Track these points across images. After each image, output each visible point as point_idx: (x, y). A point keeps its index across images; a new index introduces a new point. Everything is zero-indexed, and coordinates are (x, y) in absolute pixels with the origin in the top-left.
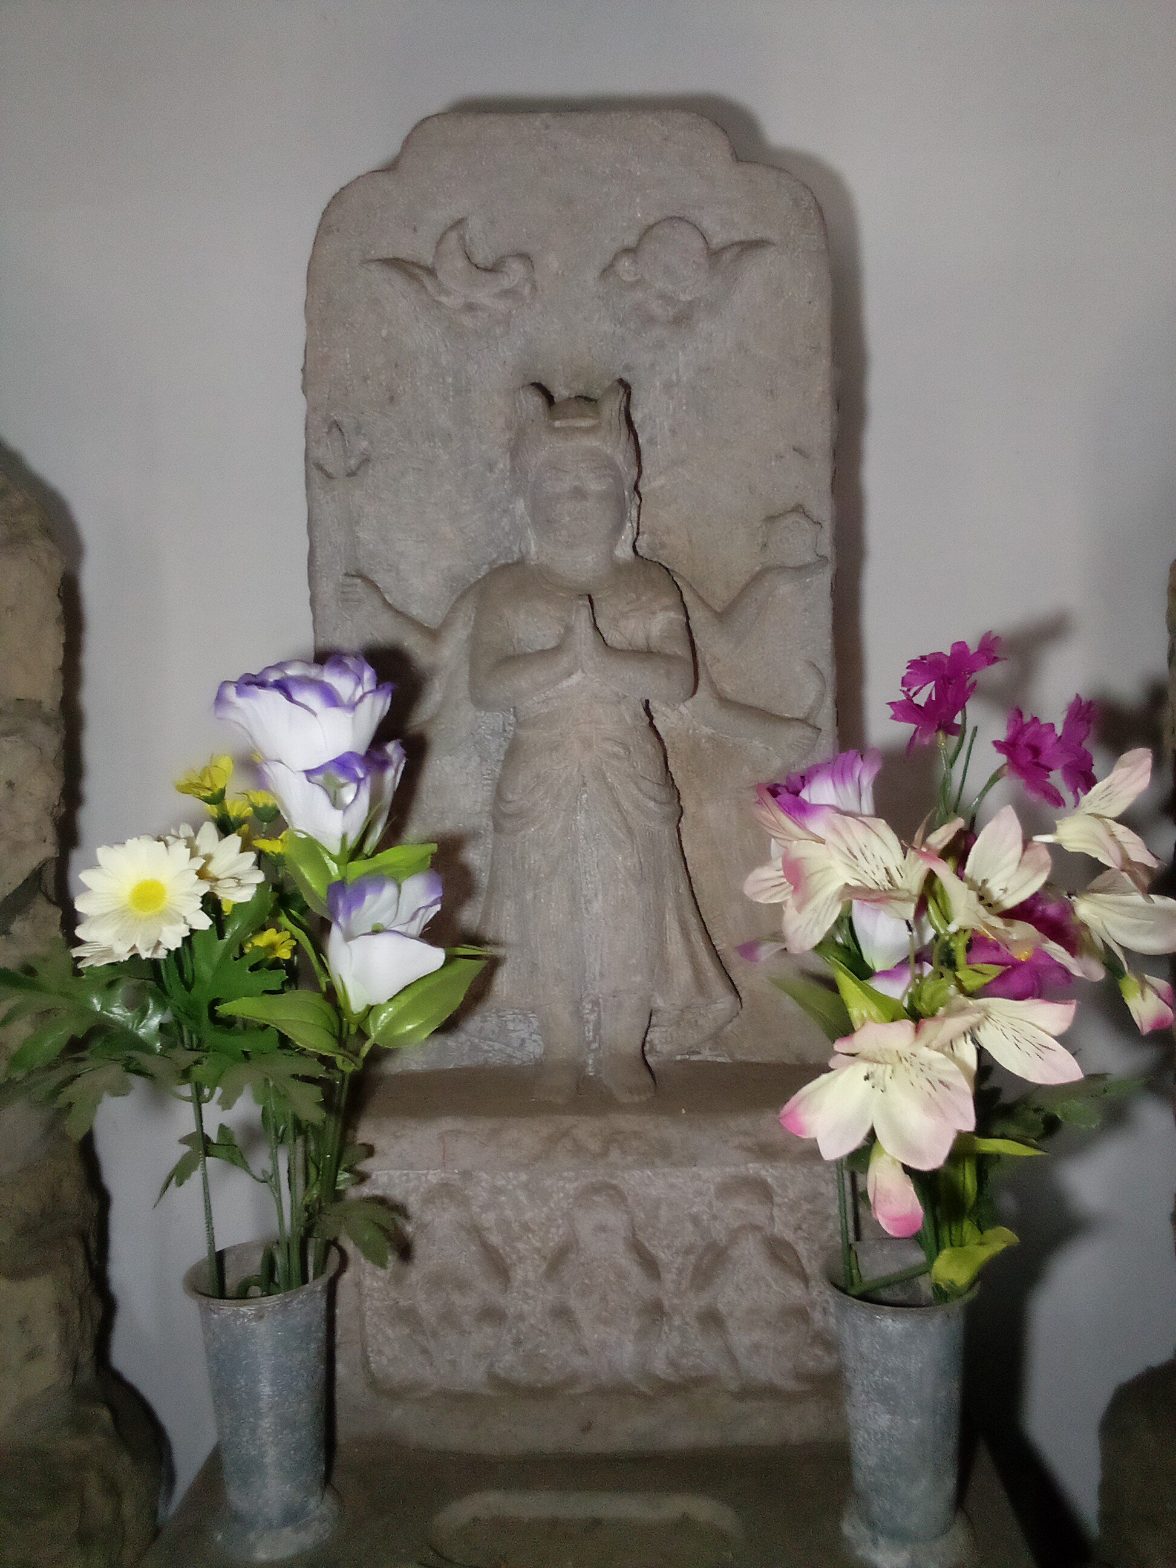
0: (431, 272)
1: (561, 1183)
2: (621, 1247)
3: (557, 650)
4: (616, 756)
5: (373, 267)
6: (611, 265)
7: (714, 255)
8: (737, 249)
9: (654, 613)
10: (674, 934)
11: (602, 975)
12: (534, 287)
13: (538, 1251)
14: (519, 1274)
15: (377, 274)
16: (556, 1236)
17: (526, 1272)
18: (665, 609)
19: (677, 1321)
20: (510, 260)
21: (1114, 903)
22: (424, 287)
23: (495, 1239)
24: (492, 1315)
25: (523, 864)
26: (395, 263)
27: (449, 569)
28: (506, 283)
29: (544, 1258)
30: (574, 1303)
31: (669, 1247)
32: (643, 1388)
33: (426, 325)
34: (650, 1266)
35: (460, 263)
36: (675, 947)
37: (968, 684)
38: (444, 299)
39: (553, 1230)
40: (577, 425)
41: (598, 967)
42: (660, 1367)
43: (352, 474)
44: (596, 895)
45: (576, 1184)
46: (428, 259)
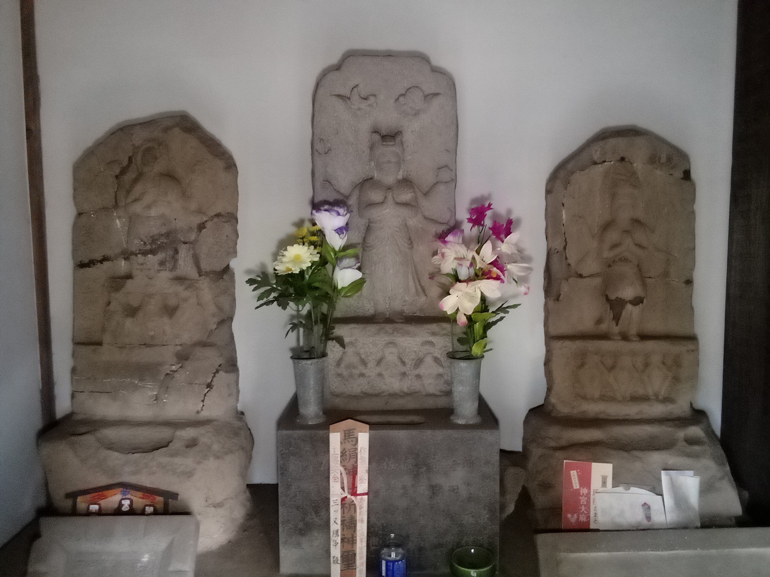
0: (349, 99)
1: (381, 342)
2: (396, 358)
3: (382, 203)
4: (397, 231)
5: (333, 97)
6: (398, 99)
7: (426, 96)
8: (432, 95)
9: (408, 194)
10: (411, 280)
11: (391, 290)
12: (377, 104)
13: (374, 359)
14: (369, 365)
15: (334, 99)
16: (379, 355)
17: (371, 364)
18: (410, 193)
19: (410, 377)
20: (370, 97)
21: (516, 266)
22: (347, 103)
23: (363, 357)
24: (362, 375)
25: (372, 260)
26: (339, 96)
27: (352, 179)
28: (369, 102)
29: (376, 361)
30: (384, 373)
31: (408, 359)
32: (401, 394)
33: (347, 113)
34: (403, 363)
35: (357, 97)
36: (411, 283)
37: (485, 214)
38: (352, 106)
39: (378, 354)
40: (389, 144)
41: (390, 288)
42: (405, 390)
43: (326, 153)
44: (391, 268)
45: (385, 342)
46: (349, 96)
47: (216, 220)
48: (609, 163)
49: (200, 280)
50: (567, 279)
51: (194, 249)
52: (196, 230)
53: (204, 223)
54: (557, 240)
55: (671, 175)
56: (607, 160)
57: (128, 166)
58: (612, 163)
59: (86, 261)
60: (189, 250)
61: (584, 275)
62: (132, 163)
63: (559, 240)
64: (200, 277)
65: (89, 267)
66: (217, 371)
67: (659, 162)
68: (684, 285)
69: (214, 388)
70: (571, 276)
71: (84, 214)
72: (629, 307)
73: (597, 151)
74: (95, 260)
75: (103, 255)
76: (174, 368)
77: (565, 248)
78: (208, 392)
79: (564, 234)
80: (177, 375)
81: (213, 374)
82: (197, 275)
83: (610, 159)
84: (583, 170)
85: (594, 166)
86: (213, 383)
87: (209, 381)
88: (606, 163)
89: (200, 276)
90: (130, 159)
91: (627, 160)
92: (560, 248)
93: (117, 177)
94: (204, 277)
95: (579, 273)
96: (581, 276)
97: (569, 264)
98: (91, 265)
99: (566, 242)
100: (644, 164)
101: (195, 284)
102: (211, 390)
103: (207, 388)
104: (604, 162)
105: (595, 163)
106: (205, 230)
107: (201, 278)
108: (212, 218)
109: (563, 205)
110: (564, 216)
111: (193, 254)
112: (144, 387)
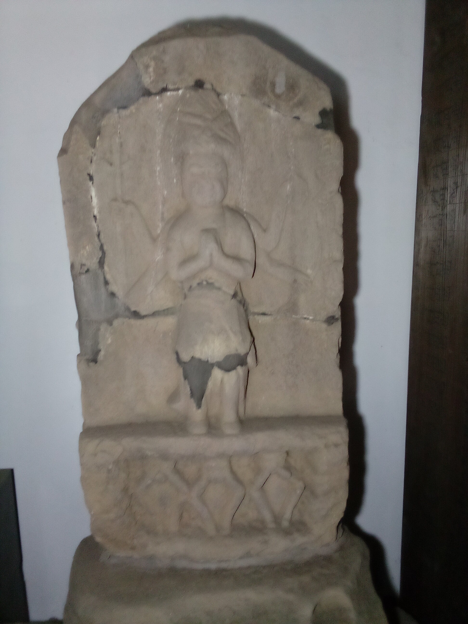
48: (175, 93)
50: (110, 323)
54: (84, 248)
55: (297, 118)
56: (170, 87)
58: (180, 92)
61: (143, 313)
63: (87, 247)
67: (273, 91)
68: (324, 326)
70: (117, 316)
72: (217, 373)
73: (147, 67)
77: (101, 263)
79: (99, 235)
83: (175, 84)
84: (125, 107)
85: (146, 98)
88: (169, 93)
91: (207, 86)
92: (93, 263)
95: (133, 309)
96: (136, 315)
97: (113, 295)
99: (104, 253)
100: (243, 95)
104: (165, 90)
105: (147, 93)
109: (91, 178)
110: (95, 201)
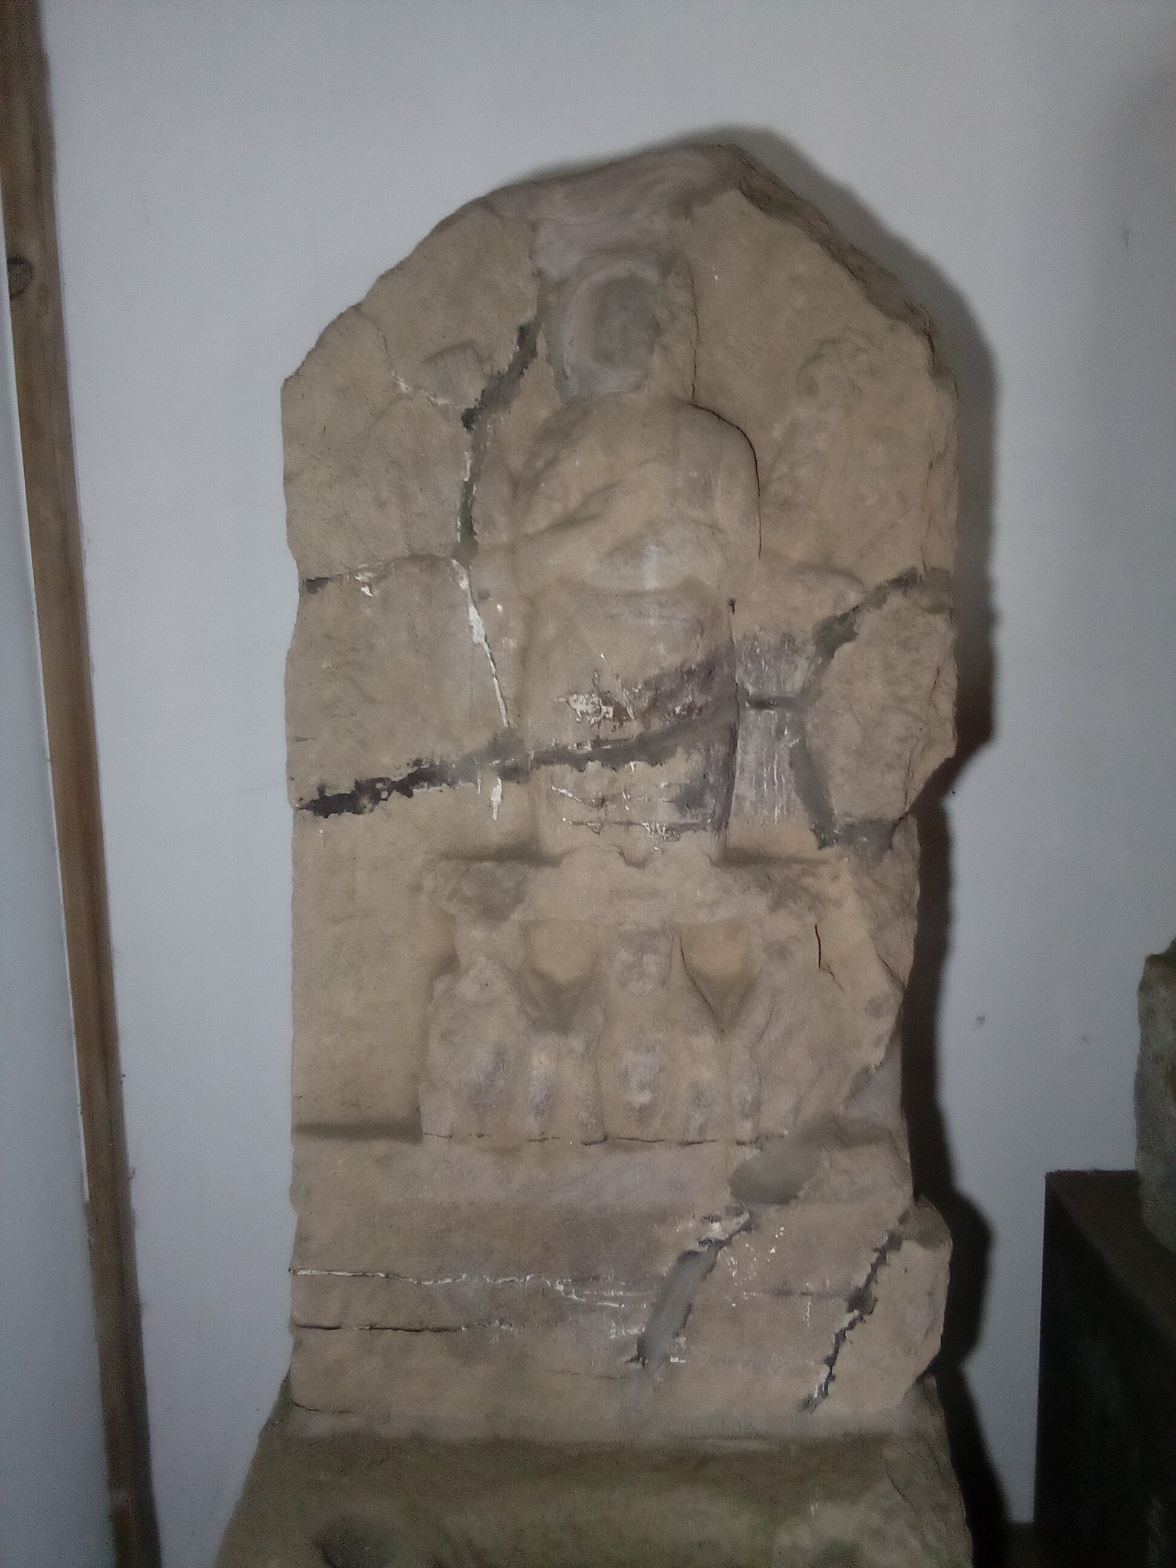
47: (896, 600)
49: (825, 862)
51: (799, 729)
52: (811, 649)
53: (845, 617)
57: (520, 365)
59: (346, 787)
60: (780, 732)
62: (533, 353)
64: (820, 848)
65: (358, 811)
66: (894, 1242)
69: (879, 1309)
71: (330, 584)
74: (381, 780)
75: (414, 757)
76: (716, 1230)
78: (851, 1326)
80: (727, 1259)
81: (877, 1254)
82: (812, 840)
86: (877, 1291)
87: (860, 1280)
89: (823, 844)
90: (525, 334)
93: (469, 419)
94: (836, 848)
98: (365, 801)
101: (808, 881)
102: (866, 1317)
103: (850, 1310)
106: (847, 648)
107: (827, 852)
108: (878, 597)
111: (792, 750)
112: (590, 1309)
